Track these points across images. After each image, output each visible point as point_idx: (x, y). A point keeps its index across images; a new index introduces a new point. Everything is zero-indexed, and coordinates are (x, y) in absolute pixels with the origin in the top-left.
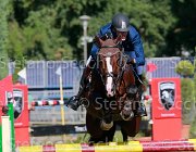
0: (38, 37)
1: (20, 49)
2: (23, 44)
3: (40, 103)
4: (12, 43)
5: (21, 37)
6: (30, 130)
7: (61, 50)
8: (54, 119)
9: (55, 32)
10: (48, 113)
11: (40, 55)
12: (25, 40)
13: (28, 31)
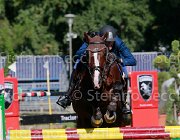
0: (27, 34)
1: (10, 45)
2: (14, 40)
3: (29, 94)
4: (3, 39)
5: (11, 33)
6: (20, 119)
7: (48, 45)
8: (42, 109)
9: (42, 29)
11: (29, 50)
12: (15, 37)
13: (18, 27)
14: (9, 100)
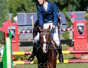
0: (22, 3)
1: (15, 8)
2: (16, 6)
3: (24, 32)
4: (11, 5)
5: (15, 2)
6: (19, 44)
7: (33, 8)
8: (30, 39)
10: (27, 36)
11: (23, 11)
12: (17, 4)
14: (14, 35)
